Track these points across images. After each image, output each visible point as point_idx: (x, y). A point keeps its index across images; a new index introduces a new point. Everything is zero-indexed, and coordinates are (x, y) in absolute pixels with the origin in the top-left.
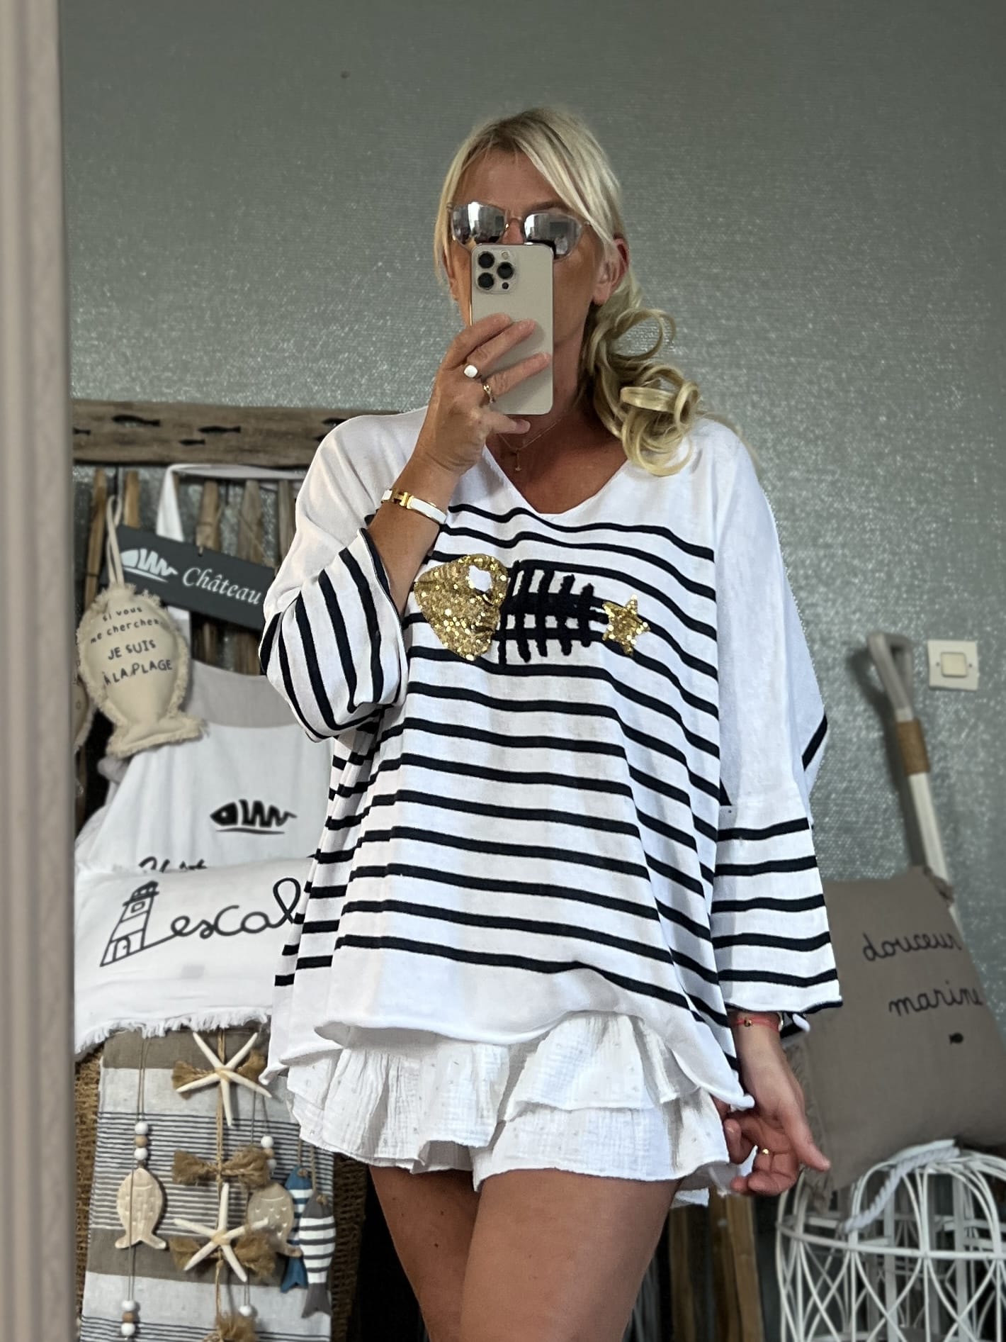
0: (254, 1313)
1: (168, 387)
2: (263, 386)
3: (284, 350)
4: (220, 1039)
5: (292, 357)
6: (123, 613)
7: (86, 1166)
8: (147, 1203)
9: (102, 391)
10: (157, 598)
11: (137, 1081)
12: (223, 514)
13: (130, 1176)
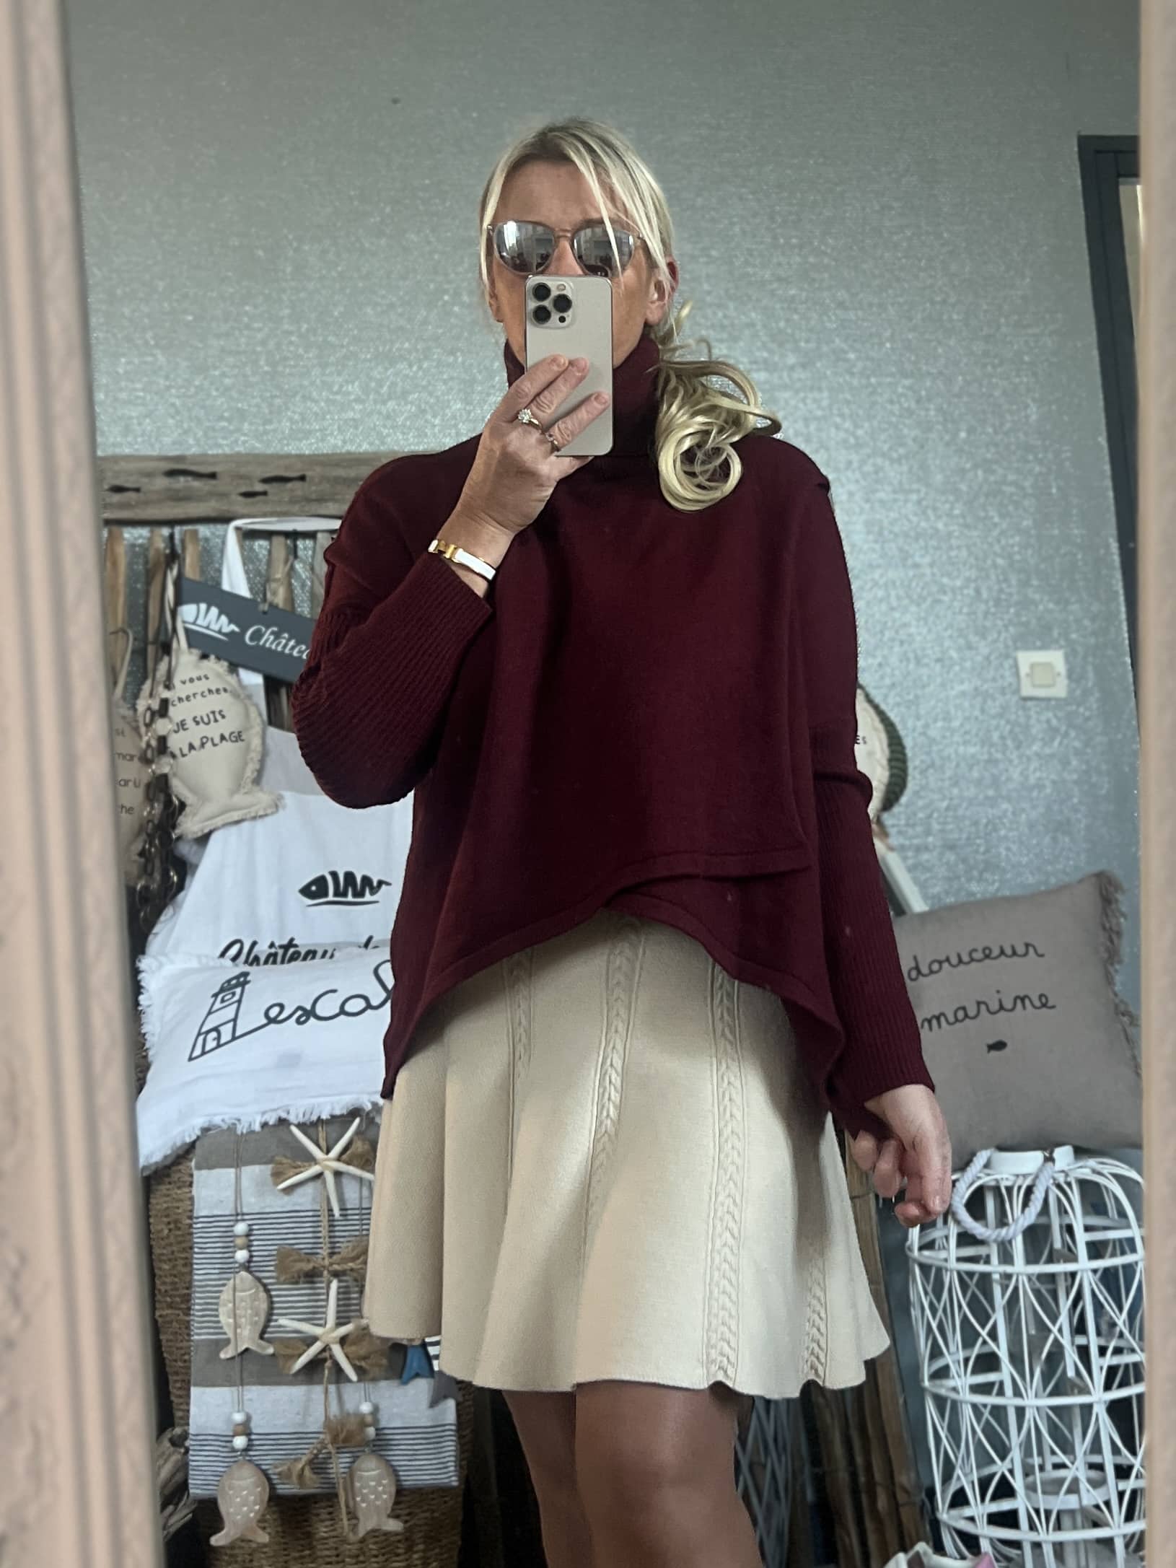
0: (376, 1410)
1: (224, 438)
2: (328, 432)
3: (349, 393)
4: (320, 1129)
5: (358, 400)
6: (188, 683)
7: (183, 1274)
8: (252, 1309)
9: (152, 446)
10: (225, 664)
11: (233, 1181)
12: (292, 568)
13: (232, 1281)
